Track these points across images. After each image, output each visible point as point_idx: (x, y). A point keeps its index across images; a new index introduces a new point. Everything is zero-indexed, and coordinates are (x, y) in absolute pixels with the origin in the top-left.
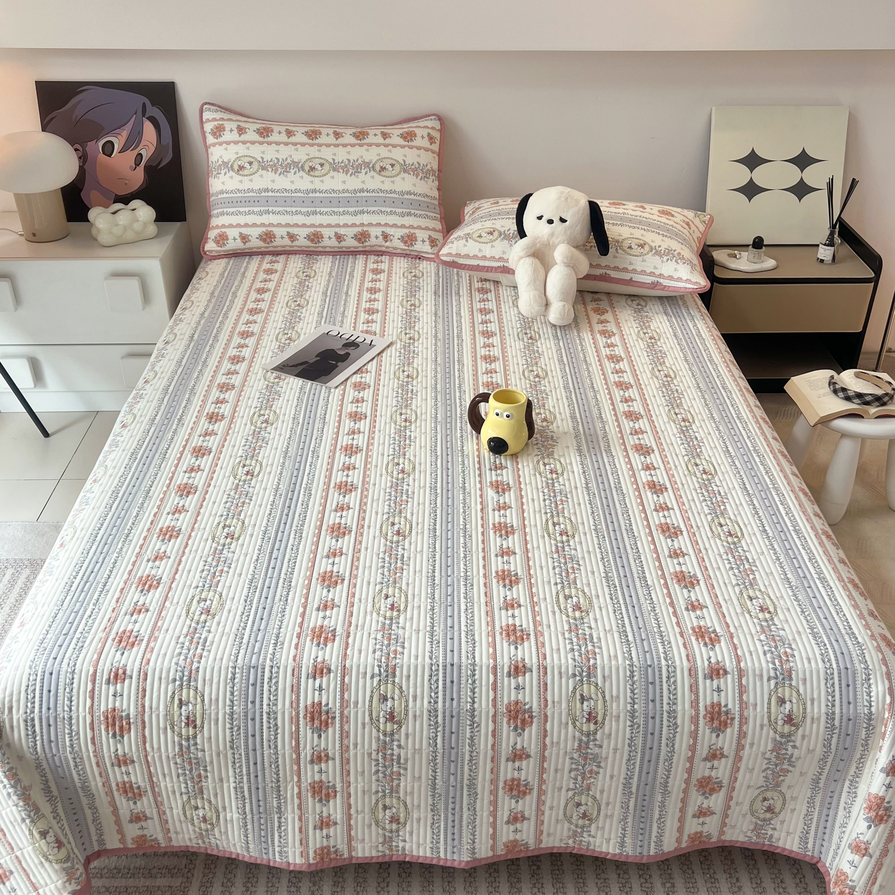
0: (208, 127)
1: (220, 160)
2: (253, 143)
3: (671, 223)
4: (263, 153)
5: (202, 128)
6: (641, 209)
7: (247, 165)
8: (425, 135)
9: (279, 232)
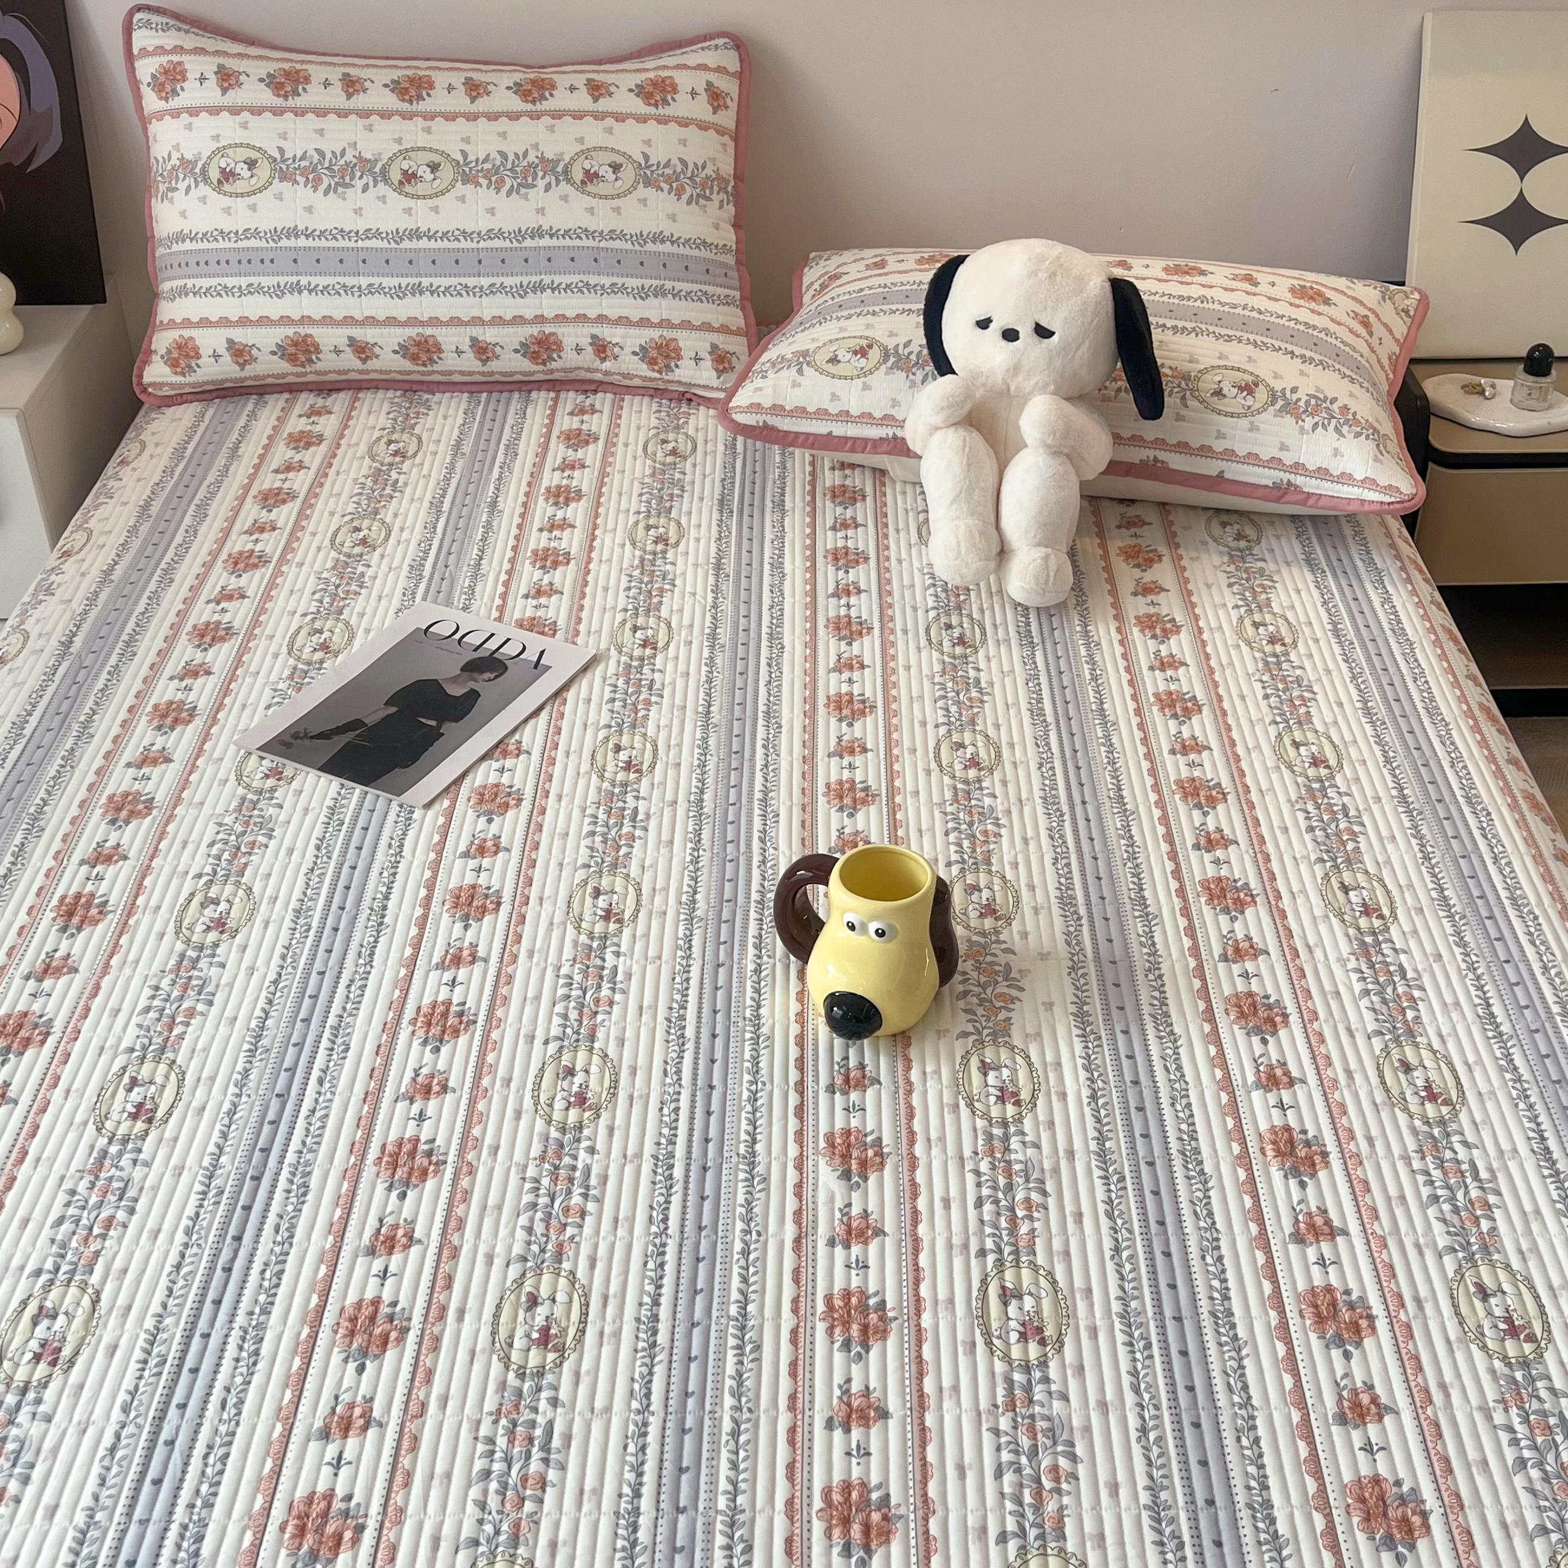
0: (146, 69)
1: (175, 156)
2: (257, 111)
3: (1321, 322)
4: (284, 136)
5: (131, 70)
6: (1247, 286)
7: (242, 170)
8: (701, 88)
9: (328, 338)
